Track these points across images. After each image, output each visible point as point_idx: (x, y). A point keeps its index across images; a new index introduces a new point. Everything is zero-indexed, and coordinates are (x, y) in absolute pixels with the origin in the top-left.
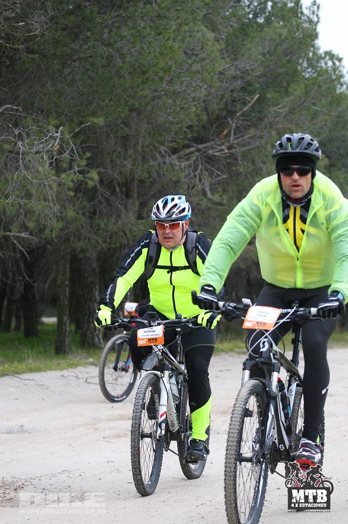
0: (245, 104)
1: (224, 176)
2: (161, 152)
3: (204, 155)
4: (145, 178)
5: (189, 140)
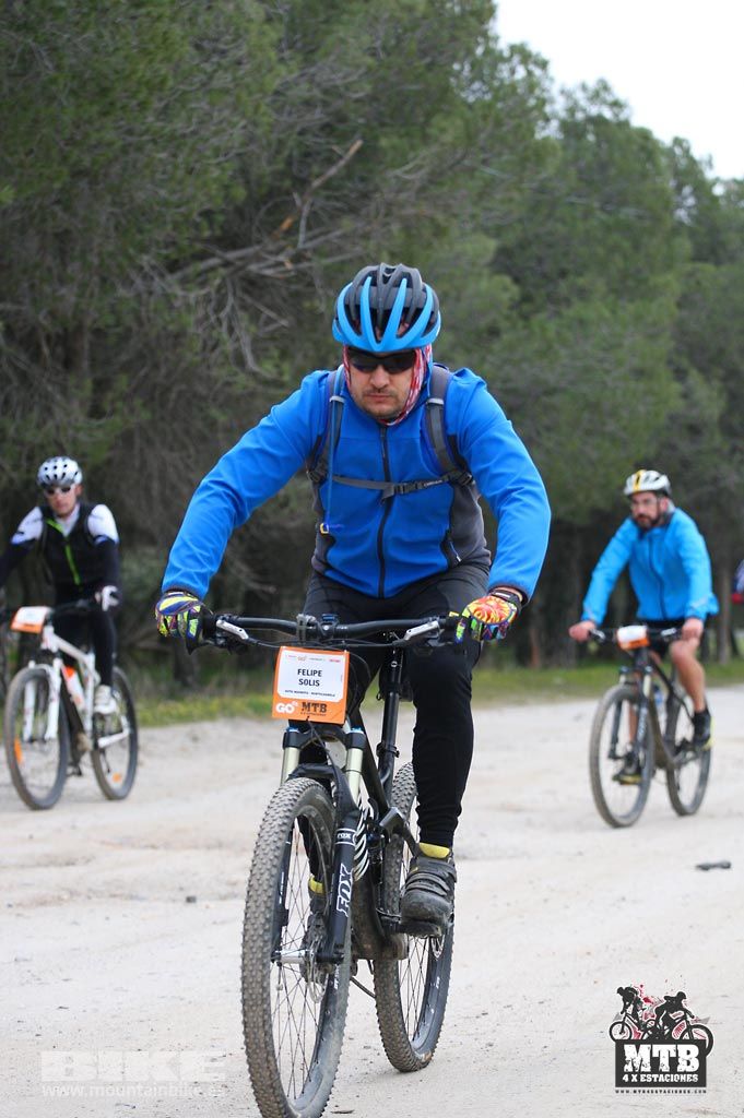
0: (330, 160)
1: (284, 322)
2: (141, 268)
3: (241, 273)
4: (108, 326)
5: (207, 241)
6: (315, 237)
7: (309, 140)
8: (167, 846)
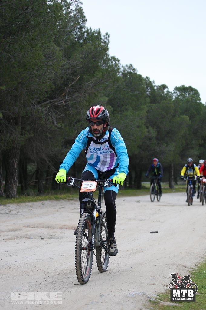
0: (73, 81)
2: (32, 103)
3: (53, 105)
4: (25, 116)
5: (46, 97)
6: (70, 97)
7: (69, 76)
8: (37, 227)
